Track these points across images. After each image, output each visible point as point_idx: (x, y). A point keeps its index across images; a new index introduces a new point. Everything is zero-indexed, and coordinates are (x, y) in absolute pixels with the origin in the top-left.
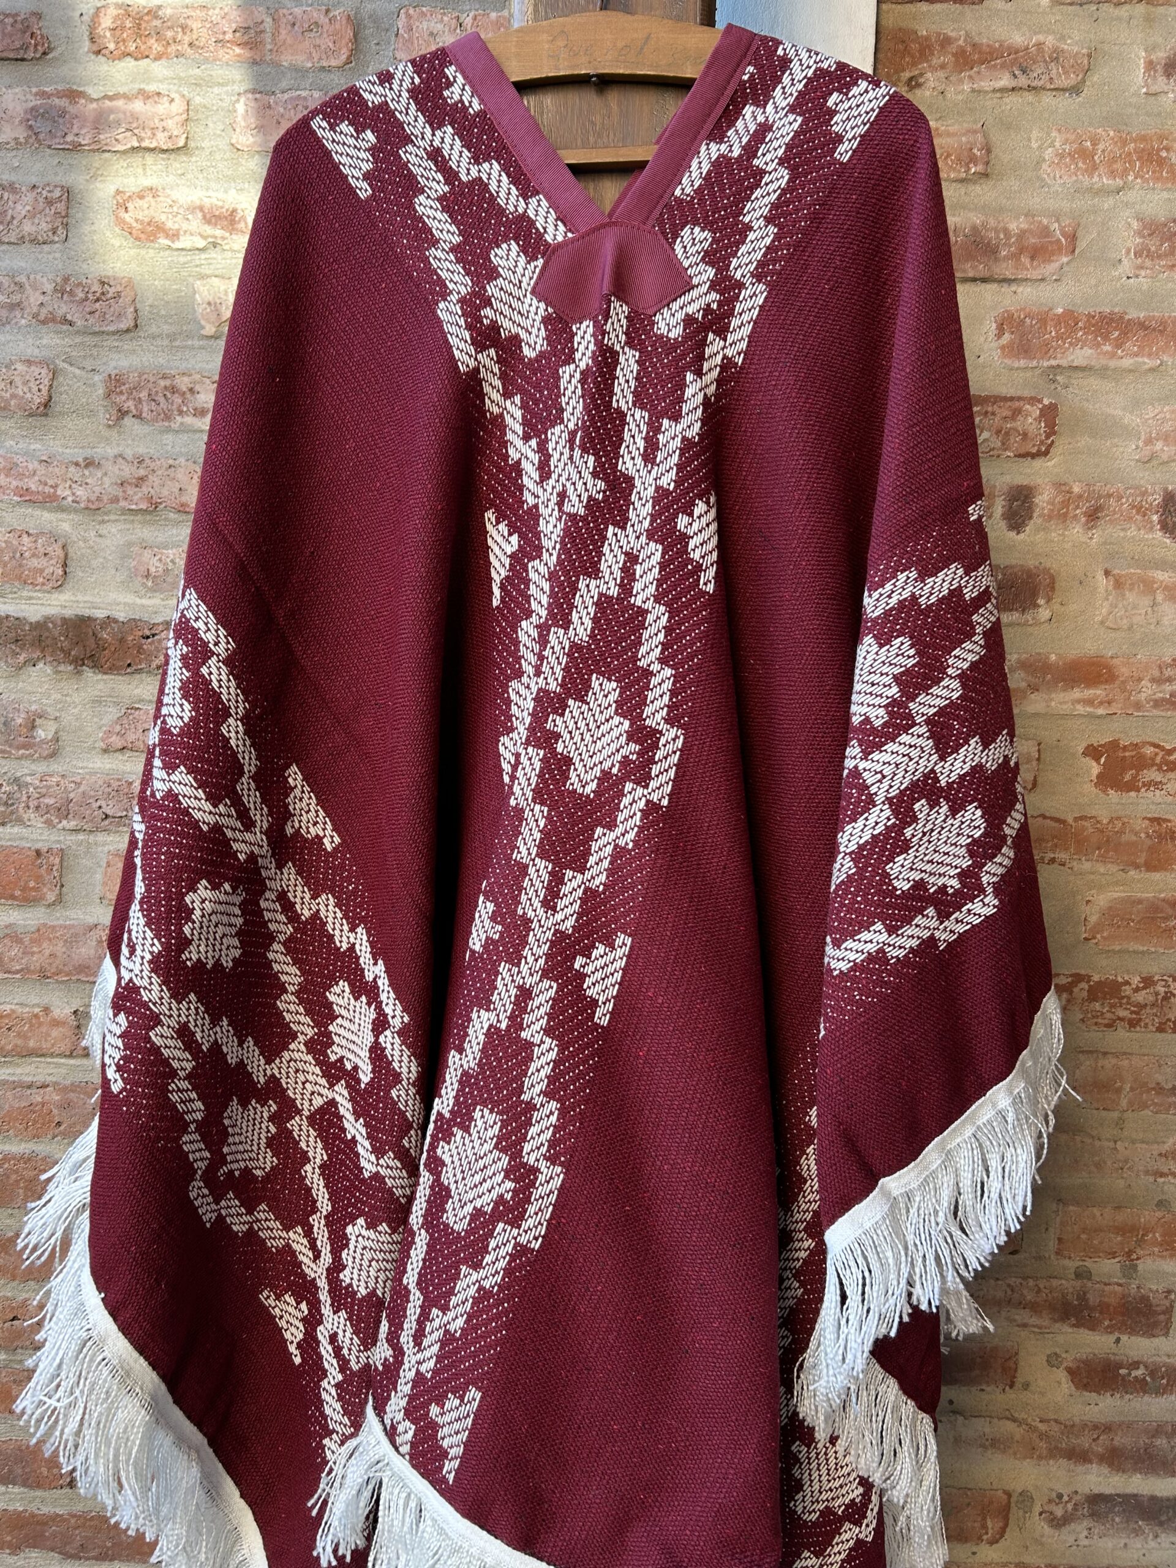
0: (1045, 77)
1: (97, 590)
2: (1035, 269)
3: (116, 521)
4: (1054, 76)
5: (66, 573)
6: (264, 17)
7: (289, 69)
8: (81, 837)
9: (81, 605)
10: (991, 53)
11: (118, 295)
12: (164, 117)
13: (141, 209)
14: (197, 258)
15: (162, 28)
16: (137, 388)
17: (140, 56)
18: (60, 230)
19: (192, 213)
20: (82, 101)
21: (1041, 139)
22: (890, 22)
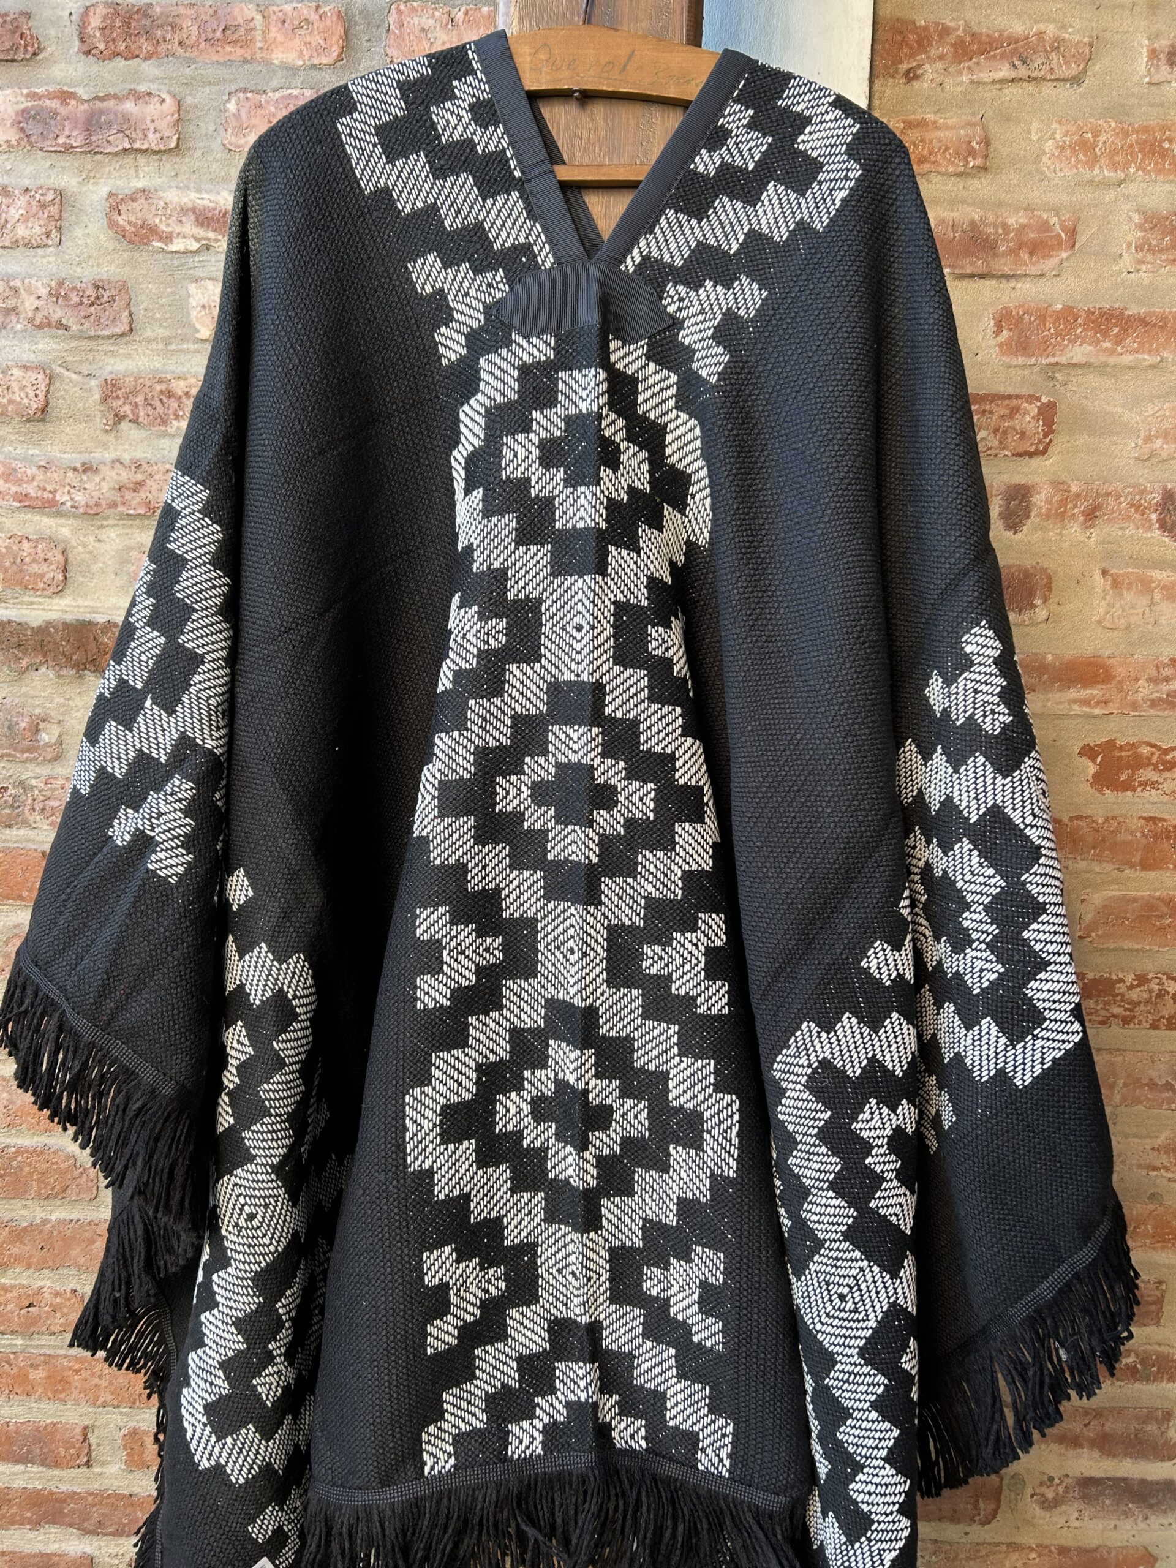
0: (1045, 68)
1: (97, 595)
2: (1034, 264)
3: (115, 525)
4: (1054, 67)
5: (66, 578)
6: (254, 13)
7: (280, 67)
9: (82, 610)
10: (990, 44)
11: (112, 299)
12: (155, 118)
13: (134, 212)
14: (191, 261)
15: (152, 27)
16: (133, 392)
17: (130, 55)
18: (54, 234)
19: (185, 215)
20: (73, 102)
21: (1041, 131)
22: (888, 11)
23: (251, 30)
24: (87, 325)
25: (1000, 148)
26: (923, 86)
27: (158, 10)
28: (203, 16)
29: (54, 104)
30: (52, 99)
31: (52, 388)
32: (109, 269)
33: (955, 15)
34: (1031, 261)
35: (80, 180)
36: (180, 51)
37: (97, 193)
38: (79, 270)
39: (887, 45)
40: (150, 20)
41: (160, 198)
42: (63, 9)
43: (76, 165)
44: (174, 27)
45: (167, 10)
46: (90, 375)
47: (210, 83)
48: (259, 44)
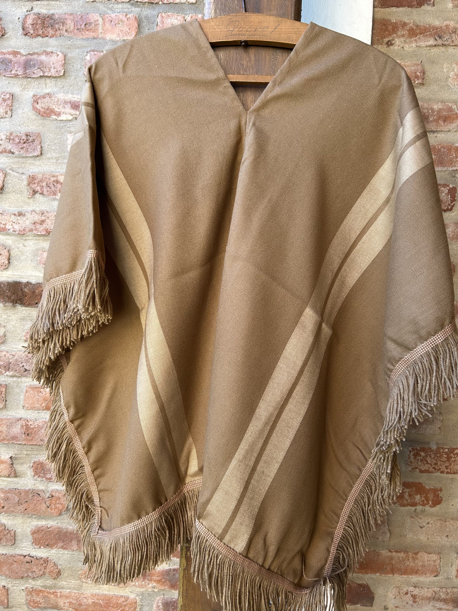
0: (450, 40)
1: (22, 271)
2: (445, 126)
3: (32, 239)
4: (454, 40)
5: (9, 262)
6: (99, 18)
7: (109, 40)
8: (15, 379)
9: (16, 277)
10: (424, 29)
11: (33, 141)
12: (54, 62)
13: (44, 103)
14: (69, 124)
16: (41, 181)
17: (44, 36)
18: (9, 112)
19: (66, 104)
20: (19, 56)
21: (448, 68)
22: (379, 16)
23: (97, 25)
24: (22, 152)
25: (430, 75)
26: (395, 48)
27: (57, 16)
28: (76, 19)
29: (11, 57)
30: (10, 54)
31: (6, 179)
32: (32, 128)
33: (409, 17)
34: (444, 125)
35: (21, 89)
36: (66, 34)
37: (28, 95)
38: (19, 128)
39: (378, 30)
40: (53, 21)
41: (56, 97)
42: (16, 16)
43: (20, 83)
44: (63, 23)
45: (61, 16)
46: (23, 173)
47: (79, 48)
48: (100, 31)
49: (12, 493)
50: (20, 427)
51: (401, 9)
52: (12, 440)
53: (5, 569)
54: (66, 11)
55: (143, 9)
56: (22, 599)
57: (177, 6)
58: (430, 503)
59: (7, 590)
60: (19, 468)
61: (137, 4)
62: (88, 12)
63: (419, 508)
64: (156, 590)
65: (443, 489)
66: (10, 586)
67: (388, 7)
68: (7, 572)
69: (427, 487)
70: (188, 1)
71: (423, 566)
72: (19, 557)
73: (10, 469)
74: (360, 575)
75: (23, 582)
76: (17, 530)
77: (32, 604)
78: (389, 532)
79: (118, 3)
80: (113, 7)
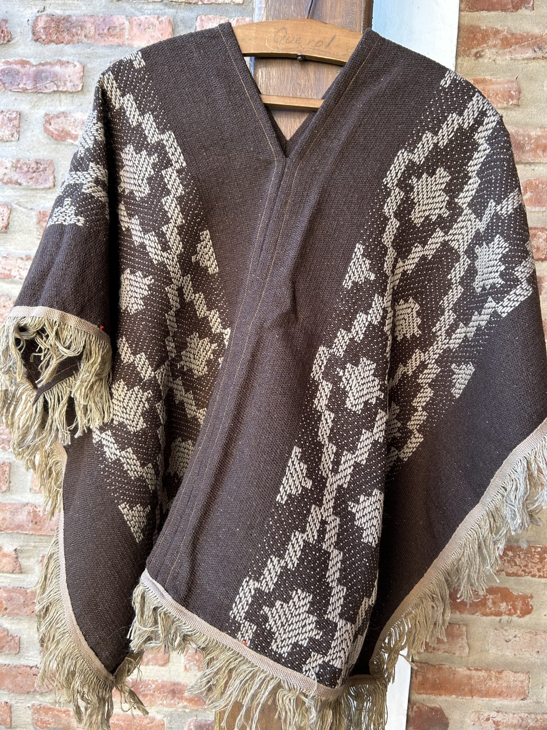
6: (125, 20)
10: (521, 39)
11: (45, 170)
12: (71, 74)
13: (58, 123)
15: (70, 27)
17: (59, 42)
18: (16, 135)
20: (28, 66)
22: (466, 22)
23: (123, 29)
24: (31, 183)
25: (526, 94)
26: (485, 60)
27: (74, 18)
28: (97, 22)
29: (18, 67)
30: (17, 64)
31: (11, 216)
32: (44, 154)
33: (502, 24)
34: (543, 155)
35: (30, 107)
36: (85, 40)
37: (39, 114)
38: (28, 154)
39: (465, 39)
40: (70, 23)
41: (72, 117)
42: (24, 18)
43: (29, 99)
44: (82, 27)
45: (79, 19)
46: (31, 209)
47: (100, 57)
48: (127, 37)
49: (17, 593)
50: (26, 513)
51: (493, 13)
52: (18, 529)
53: (7, 682)
54: (86, 12)
55: (179, 11)
56: (27, 718)
57: (220, 7)
58: (518, 612)
59: (10, 707)
60: (24, 562)
61: (170, 4)
62: (112, 13)
63: (505, 618)
64: (187, 710)
65: (534, 595)
66: (13, 702)
67: (478, 11)
68: (10, 686)
69: (515, 593)
70: (234, 0)
71: (508, 687)
72: (24, 668)
73: (15, 564)
74: (433, 697)
75: (28, 698)
76: (22, 637)
77: (39, 724)
78: (468, 645)
79: (148, 3)
80: (142, 7)
